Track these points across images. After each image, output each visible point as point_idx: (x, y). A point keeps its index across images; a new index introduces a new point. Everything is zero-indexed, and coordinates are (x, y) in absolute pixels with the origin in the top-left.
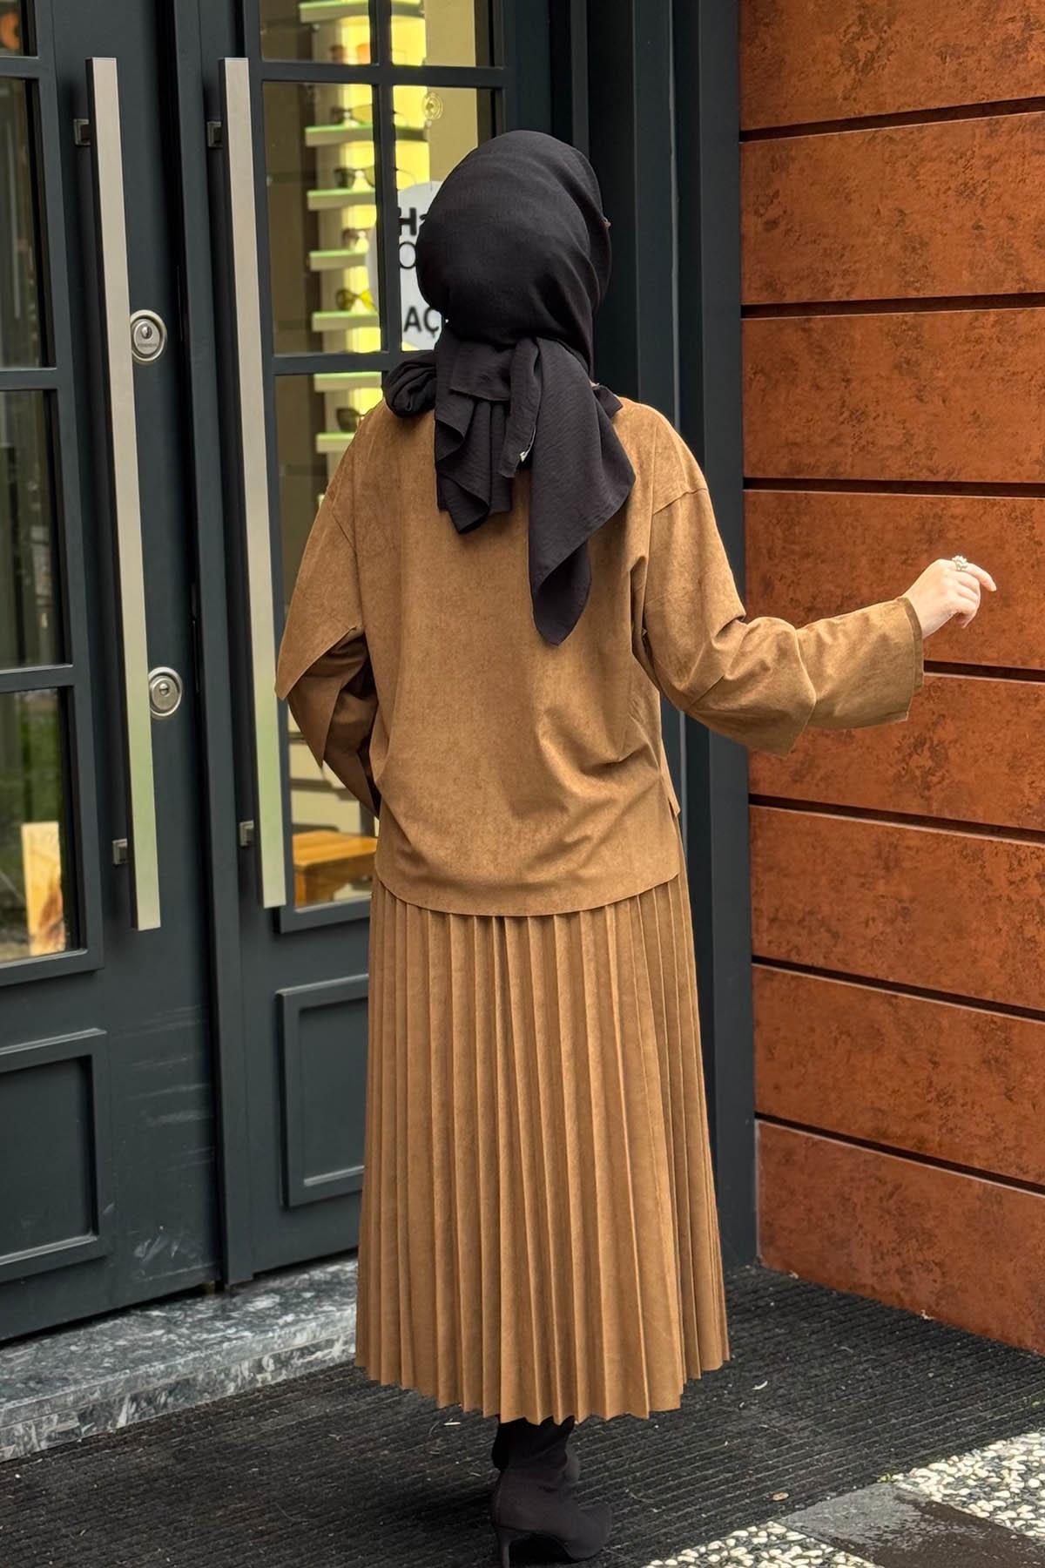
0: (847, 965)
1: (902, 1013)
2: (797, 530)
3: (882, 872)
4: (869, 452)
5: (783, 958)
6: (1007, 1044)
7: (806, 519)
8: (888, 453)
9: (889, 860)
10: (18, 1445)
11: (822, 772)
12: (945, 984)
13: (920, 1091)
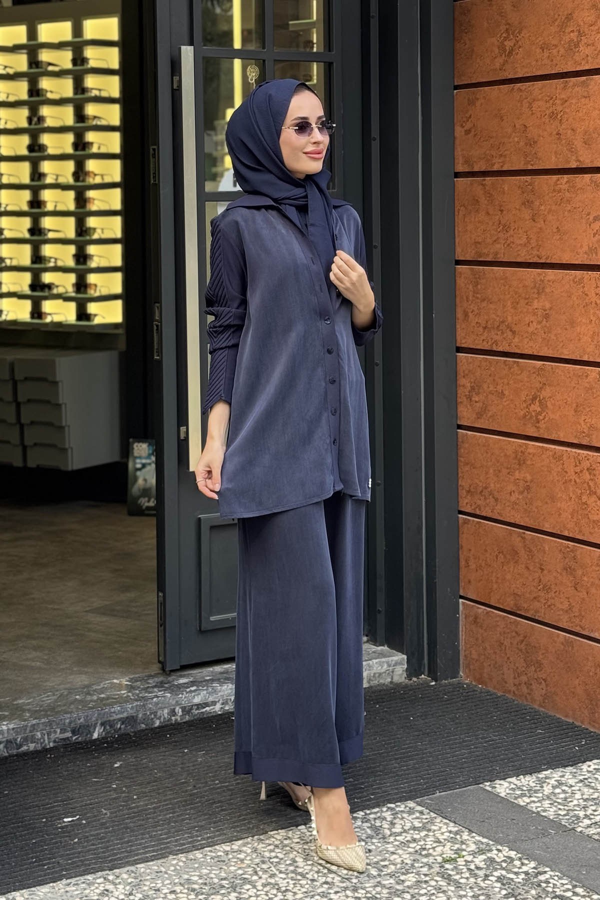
0: (502, 516)
1: (527, 542)
2: (479, 287)
3: (518, 467)
4: (511, 247)
5: (473, 512)
6: (575, 559)
7: (483, 281)
8: (519, 247)
9: (521, 460)
10: (38, 744)
11: (490, 414)
12: (547, 528)
13: (535, 584)
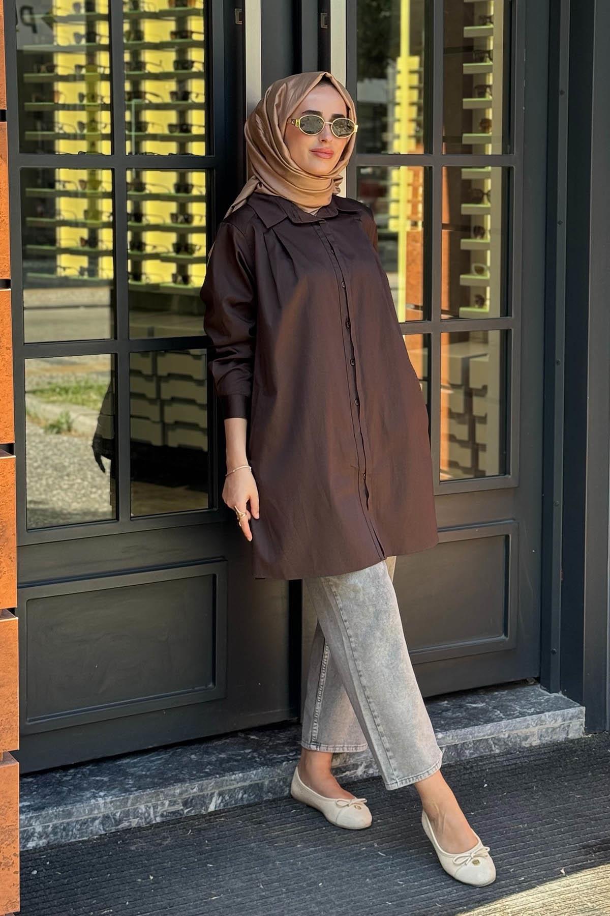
10: (141, 818)
